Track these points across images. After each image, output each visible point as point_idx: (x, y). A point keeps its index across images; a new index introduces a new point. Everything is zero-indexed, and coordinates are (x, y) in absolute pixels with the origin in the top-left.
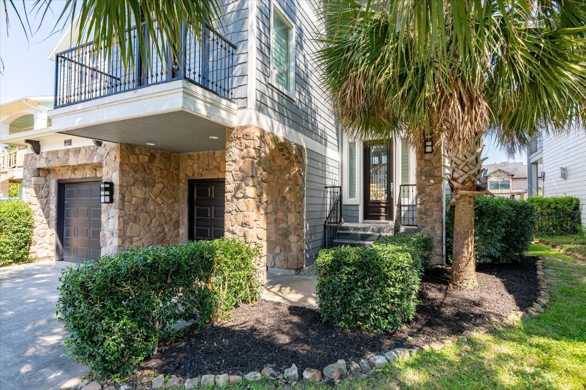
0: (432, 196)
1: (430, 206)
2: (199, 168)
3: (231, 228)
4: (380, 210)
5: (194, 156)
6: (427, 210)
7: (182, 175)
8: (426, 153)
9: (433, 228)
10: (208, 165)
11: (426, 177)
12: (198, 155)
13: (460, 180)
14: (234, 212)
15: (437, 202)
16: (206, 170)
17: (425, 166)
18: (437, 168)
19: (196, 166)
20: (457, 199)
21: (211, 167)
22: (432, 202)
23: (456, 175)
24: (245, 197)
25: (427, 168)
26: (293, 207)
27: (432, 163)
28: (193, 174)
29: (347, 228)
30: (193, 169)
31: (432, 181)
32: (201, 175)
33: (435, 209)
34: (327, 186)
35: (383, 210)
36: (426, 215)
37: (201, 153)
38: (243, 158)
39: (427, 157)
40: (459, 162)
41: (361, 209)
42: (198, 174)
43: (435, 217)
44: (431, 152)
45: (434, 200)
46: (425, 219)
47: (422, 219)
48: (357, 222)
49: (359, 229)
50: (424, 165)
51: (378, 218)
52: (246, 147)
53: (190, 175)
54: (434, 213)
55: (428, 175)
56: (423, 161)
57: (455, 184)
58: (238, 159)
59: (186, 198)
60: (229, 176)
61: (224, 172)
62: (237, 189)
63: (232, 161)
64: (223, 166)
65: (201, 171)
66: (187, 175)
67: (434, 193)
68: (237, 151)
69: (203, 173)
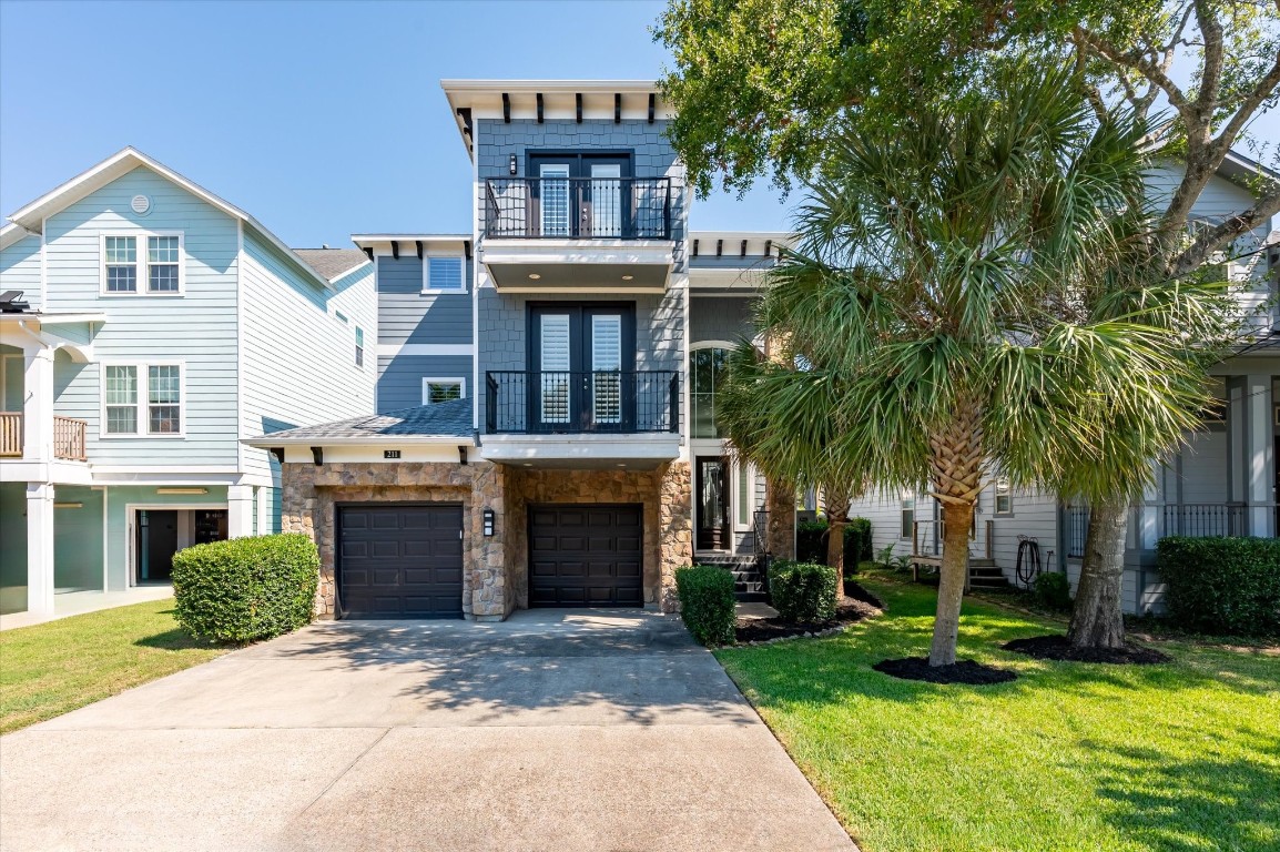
1: (784, 533)
2: (546, 489)
3: (669, 558)
4: (714, 538)
10: (561, 487)
11: (779, 504)
12: (545, 474)
13: (837, 514)
14: (672, 543)
15: (790, 529)
16: (557, 492)
19: (541, 488)
20: (833, 529)
21: (565, 489)
22: (785, 529)
23: (833, 509)
24: (685, 529)
30: (536, 490)
32: (550, 498)
33: (788, 536)
35: (717, 538)
36: (780, 542)
38: (683, 492)
40: (836, 499)
42: (545, 496)
43: (788, 545)
45: (787, 527)
46: (779, 546)
47: (776, 546)
49: (713, 559)
51: (711, 546)
53: (533, 497)
54: (787, 540)
55: (782, 502)
57: (832, 516)
58: (676, 493)
59: (525, 525)
60: (665, 510)
61: (585, 497)
62: (674, 521)
63: (670, 495)
64: (584, 489)
65: (549, 493)
66: (526, 499)
67: (788, 521)
68: (675, 486)
69: (553, 496)
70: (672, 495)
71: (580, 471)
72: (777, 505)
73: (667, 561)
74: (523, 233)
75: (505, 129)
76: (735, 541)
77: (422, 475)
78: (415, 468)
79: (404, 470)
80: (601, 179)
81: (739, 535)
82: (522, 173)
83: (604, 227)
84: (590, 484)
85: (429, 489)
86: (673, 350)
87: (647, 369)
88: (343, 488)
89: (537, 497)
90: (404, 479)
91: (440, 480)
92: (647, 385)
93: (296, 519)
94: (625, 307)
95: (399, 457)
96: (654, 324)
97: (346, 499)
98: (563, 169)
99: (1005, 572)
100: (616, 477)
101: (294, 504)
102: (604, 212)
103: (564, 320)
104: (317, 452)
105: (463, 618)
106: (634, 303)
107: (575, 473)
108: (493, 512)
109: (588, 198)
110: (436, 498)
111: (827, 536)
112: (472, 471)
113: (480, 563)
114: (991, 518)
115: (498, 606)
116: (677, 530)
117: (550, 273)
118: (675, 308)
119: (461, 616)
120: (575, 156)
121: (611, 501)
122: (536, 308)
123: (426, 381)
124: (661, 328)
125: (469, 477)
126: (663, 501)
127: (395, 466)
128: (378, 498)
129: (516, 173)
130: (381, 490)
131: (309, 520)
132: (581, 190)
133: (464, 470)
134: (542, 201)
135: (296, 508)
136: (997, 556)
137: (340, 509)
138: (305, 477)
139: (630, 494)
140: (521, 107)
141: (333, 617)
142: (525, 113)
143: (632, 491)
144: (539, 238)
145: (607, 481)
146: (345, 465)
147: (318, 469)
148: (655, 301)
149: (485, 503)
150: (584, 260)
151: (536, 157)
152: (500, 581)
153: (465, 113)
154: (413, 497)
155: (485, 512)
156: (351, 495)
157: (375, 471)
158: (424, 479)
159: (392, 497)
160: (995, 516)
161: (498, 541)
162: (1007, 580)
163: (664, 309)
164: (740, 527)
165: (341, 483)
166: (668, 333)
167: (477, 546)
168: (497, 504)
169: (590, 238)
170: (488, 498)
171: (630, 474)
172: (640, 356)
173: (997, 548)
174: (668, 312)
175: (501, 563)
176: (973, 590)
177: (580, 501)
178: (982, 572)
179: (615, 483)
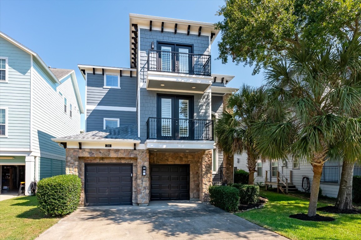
0: (231, 171)
1: (230, 174)
5: (154, 154)
8: (229, 157)
9: (231, 182)
10: (162, 158)
12: (156, 154)
13: (252, 168)
15: (232, 173)
16: (161, 160)
18: (232, 162)
19: (155, 158)
21: (164, 159)
23: (251, 167)
24: (210, 173)
27: (230, 160)
31: (230, 167)
32: (158, 162)
33: (231, 176)
38: (209, 161)
40: (252, 163)
42: (156, 162)
43: (231, 178)
44: (231, 157)
50: (228, 161)
53: (152, 162)
56: (228, 159)
57: (251, 169)
58: (207, 161)
59: (150, 172)
60: (204, 167)
61: (171, 162)
62: (206, 170)
64: (170, 159)
65: (158, 160)
66: (150, 162)
68: (207, 158)
69: (159, 161)
71: (169, 153)
72: (228, 165)
73: (204, 184)
74: (155, 69)
75: (149, 33)
77: (120, 154)
78: (117, 151)
79: (113, 152)
80: (182, 53)
81: (213, 175)
82: (155, 49)
83: (183, 70)
84: (172, 157)
85: (120, 158)
86: (206, 113)
87: (197, 119)
88: (88, 158)
89: (154, 162)
90: (113, 155)
91: (126, 155)
92: (197, 125)
93: (71, 169)
94: (190, 98)
95: (111, 147)
96: (200, 104)
97: (89, 162)
98: (169, 49)
99: (297, 187)
100: (181, 155)
101: (71, 163)
102: (183, 64)
103: (170, 100)
104: (80, 144)
105: (132, 205)
106: (193, 96)
107: (167, 154)
108: (145, 167)
109: (178, 60)
110: (123, 162)
111: (248, 176)
112: (138, 152)
113: (141, 185)
114: (291, 170)
115: (147, 200)
116: (207, 173)
117: (168, 84)
118: (207, 99)
119: (131, 204)
120: (174, 45)
121: (179, 163)
122: (161, 96)
123: (105, 119)
124: (202, 106)
125: (136, 155)
126: (203, 164)
127: (109, 150)
128: (101, 162)
129: (153, 49)
130: (102, 158)
131: (77, 170)
132: (175, 57)
133: (135, 152)
134: (162, 59)
135: (71, 165)
136: (293, 182)
137: (86, 165)
138: (75, 154)
139: (185, 161)
140: (156, 26)
141: (84, 205)
142: (157, 28)
143: (186, 160)
144: (161, 71)
145: (178, 157)
146: (91, 149)
147: (80, 151)
148: (200, 96)
149: (142, 164)
150: (183, 81)
151: (161, 44)
152: (147, 191)
153: (135, 26)
154: (114, 161)
155: (143, 167)
156: (91, 160)
157: (102, 152)
158: (120, 155)
159: (106, 161)
160: (293, 169)
161: (147, 177)
162: (297, 189)
163: (203, 99)
164: (213, 172)
165: (89, 156)
166: (204, 107)
167: (139, 179)
168: (147, 164)
169: (179, 73)
170: (143, 162)
171: (185, 154)
172: (195, 114)
173: (294, 179)
174: (204, 100)
175: (148, 185)
176: (289, 193)
177: (169, 163)
178: (289, 187)
179: (181, 157)
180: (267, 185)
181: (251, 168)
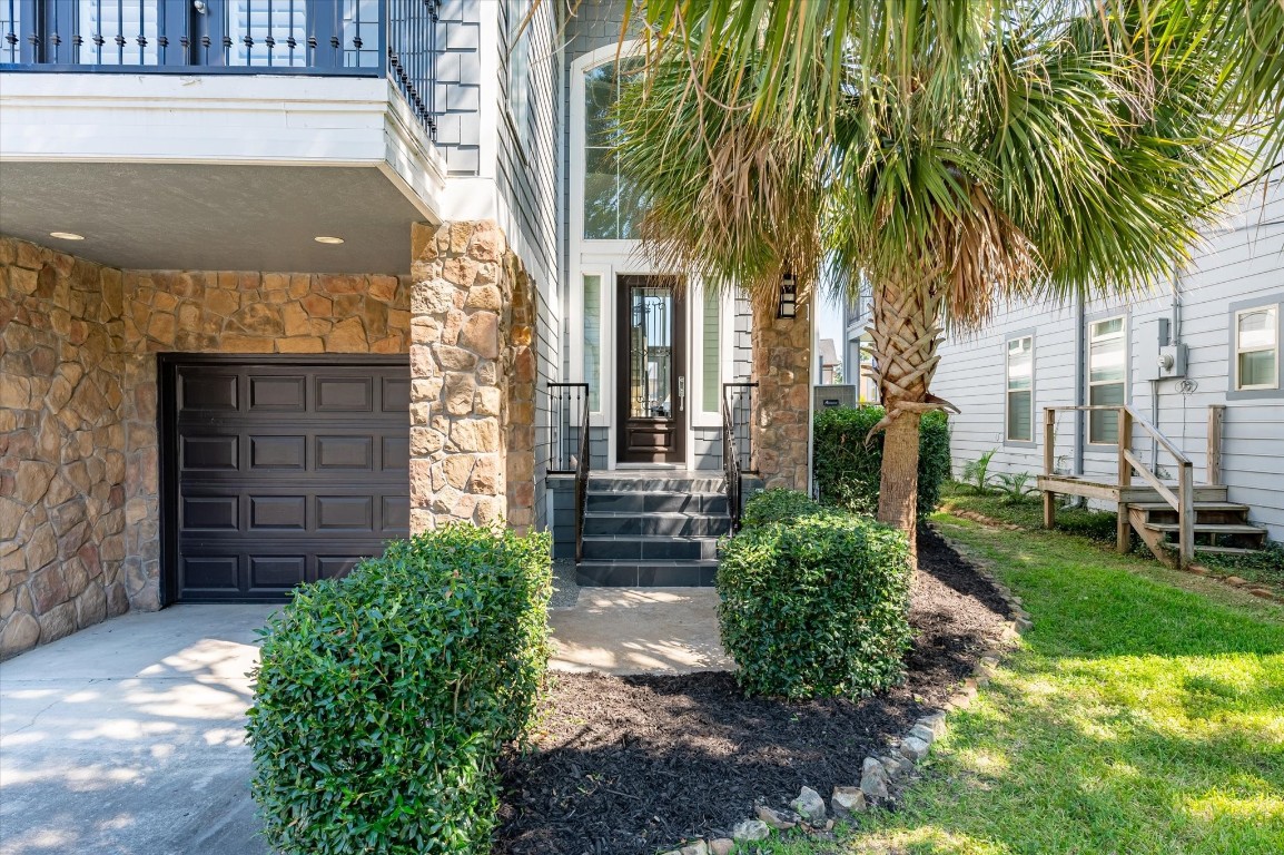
0: (791, 410)
1: (786, 431)
2: (201, 319)
3: (432, 498)
4: (654, 440)
5: (182, 281)
6: (779, 439)
7: (130, 339)
8: (780, 315)
9: (790, 477)
10: (240, 313)
11: (779, 367)
12: (199, 281)
13: (904, 381)
14: (441, 455)
15: (800, 421)
16: (230, 326)
17: (778, 345)
18: (799, 349)
19: (189, 314)
20: (894, 418)
21: (248, 320)
22: (790, 422)
23: (895, 371)
24: (477, 412)
25: (781, 348)
26: (521, 437)
27: (789, 338)
28: (180, 339)
29: (607, 484)
30: (178, 321)
31: (791, 379)
32: (212, 341)
33: (796, 437)
34: (551, 382)
35: (660, 439)
36: (779, 449)
37: (210, 275)
38: (470, 309)
39: (782, 324)
40: (903, 345)
41: (612, 435)
42: (199, 337)
44: (793, 316)
45: (793, 416)
46: (776, 459)
47: (771, 458)
48: (604, 467)
49: (634, 485)
50: (776, 342)
51: (648, 457)
52: (479, 280)
53: (168, 339)
54: (793, 444)
55: (783, 364)
56: (773, 334)
57: (893, 388)
58: (454, 311)
59: (153, 410)
60: (423, 360)
61: (299, 338)
62: (447, 392)
63: (434, 315)
64: (295, 319)
65: (210, 329)
66: (152, 340)
67: (795, 404)
68: (449, 289)
69: (220, 337)
70: (443, 317)
71: (286, 276)
72: (773, 370)
73: (425, 504)
76: (694, 446)
81: (700, 434)
84: (308, 309)
99: (1258, 515)
100: (373, 290)
107: (273, 280)
111: (880, 440)
114: (1221, 401)
116: (453, 418)
121: (361, 348)
126: (418, 335)
136: (1234, 480)
145: (351, 302)
160: (1230, 396)
162: (1266, 533)
164: (703, 416)
173: (1234, 463)
176: (1200, 558)
177: (286, 347)
178: (1203, 516)
179: (370, 304)
180: (1051, 494)
181: (894, 380)
